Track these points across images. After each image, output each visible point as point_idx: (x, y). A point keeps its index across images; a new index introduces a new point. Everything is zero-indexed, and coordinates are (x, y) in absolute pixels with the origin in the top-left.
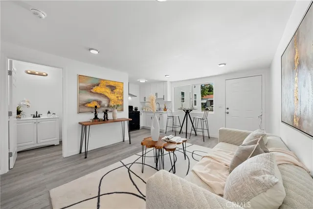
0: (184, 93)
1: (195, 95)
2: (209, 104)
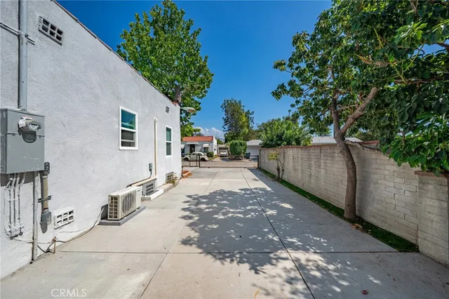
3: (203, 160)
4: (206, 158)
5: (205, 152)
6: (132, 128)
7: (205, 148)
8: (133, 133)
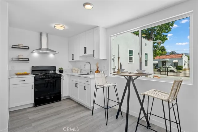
0: (132, 51)
1: (146, 54)
2: (160, 65)
3: (172, 71)
4: (175, 70)
5: (174, 66)
6: (132, 56)
7: (175, 63)
8: (132, 57)
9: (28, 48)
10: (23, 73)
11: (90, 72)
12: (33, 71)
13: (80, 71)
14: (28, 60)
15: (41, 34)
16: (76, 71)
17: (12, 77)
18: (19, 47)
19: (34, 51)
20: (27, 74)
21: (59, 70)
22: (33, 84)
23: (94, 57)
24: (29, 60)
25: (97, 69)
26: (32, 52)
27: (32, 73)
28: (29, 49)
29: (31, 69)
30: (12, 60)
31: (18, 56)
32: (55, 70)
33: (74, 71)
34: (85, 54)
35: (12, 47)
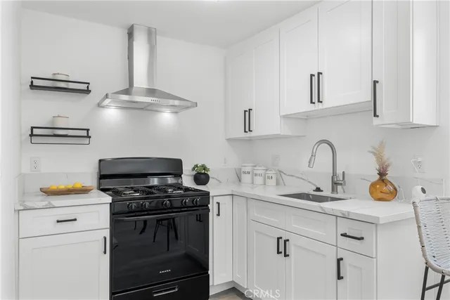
9: (84, 87)
10: (70, 186)
11: (335, 184)
12: (102, 177)
13: (274, 176)
14: (84, 133)
15: (131, 34)
16: (259, 180)
17: (29, 204)
18: (56, 86)
19: (107, 96)
20: (84, 191)
21: (194, 173)
22: (107, 233)
23: (375, 115)
24: (88, 137)
25: (382, 174)
26: (99, 105)
27: (100, 184)
28: (88, 91)
29: (97, 170)
30: (32, 135)
31: (53, 122)
32: (178, 175)
33: (246, 178)
34: (312, 107)
35: (32, 86)
